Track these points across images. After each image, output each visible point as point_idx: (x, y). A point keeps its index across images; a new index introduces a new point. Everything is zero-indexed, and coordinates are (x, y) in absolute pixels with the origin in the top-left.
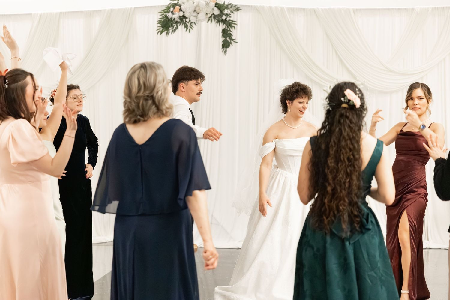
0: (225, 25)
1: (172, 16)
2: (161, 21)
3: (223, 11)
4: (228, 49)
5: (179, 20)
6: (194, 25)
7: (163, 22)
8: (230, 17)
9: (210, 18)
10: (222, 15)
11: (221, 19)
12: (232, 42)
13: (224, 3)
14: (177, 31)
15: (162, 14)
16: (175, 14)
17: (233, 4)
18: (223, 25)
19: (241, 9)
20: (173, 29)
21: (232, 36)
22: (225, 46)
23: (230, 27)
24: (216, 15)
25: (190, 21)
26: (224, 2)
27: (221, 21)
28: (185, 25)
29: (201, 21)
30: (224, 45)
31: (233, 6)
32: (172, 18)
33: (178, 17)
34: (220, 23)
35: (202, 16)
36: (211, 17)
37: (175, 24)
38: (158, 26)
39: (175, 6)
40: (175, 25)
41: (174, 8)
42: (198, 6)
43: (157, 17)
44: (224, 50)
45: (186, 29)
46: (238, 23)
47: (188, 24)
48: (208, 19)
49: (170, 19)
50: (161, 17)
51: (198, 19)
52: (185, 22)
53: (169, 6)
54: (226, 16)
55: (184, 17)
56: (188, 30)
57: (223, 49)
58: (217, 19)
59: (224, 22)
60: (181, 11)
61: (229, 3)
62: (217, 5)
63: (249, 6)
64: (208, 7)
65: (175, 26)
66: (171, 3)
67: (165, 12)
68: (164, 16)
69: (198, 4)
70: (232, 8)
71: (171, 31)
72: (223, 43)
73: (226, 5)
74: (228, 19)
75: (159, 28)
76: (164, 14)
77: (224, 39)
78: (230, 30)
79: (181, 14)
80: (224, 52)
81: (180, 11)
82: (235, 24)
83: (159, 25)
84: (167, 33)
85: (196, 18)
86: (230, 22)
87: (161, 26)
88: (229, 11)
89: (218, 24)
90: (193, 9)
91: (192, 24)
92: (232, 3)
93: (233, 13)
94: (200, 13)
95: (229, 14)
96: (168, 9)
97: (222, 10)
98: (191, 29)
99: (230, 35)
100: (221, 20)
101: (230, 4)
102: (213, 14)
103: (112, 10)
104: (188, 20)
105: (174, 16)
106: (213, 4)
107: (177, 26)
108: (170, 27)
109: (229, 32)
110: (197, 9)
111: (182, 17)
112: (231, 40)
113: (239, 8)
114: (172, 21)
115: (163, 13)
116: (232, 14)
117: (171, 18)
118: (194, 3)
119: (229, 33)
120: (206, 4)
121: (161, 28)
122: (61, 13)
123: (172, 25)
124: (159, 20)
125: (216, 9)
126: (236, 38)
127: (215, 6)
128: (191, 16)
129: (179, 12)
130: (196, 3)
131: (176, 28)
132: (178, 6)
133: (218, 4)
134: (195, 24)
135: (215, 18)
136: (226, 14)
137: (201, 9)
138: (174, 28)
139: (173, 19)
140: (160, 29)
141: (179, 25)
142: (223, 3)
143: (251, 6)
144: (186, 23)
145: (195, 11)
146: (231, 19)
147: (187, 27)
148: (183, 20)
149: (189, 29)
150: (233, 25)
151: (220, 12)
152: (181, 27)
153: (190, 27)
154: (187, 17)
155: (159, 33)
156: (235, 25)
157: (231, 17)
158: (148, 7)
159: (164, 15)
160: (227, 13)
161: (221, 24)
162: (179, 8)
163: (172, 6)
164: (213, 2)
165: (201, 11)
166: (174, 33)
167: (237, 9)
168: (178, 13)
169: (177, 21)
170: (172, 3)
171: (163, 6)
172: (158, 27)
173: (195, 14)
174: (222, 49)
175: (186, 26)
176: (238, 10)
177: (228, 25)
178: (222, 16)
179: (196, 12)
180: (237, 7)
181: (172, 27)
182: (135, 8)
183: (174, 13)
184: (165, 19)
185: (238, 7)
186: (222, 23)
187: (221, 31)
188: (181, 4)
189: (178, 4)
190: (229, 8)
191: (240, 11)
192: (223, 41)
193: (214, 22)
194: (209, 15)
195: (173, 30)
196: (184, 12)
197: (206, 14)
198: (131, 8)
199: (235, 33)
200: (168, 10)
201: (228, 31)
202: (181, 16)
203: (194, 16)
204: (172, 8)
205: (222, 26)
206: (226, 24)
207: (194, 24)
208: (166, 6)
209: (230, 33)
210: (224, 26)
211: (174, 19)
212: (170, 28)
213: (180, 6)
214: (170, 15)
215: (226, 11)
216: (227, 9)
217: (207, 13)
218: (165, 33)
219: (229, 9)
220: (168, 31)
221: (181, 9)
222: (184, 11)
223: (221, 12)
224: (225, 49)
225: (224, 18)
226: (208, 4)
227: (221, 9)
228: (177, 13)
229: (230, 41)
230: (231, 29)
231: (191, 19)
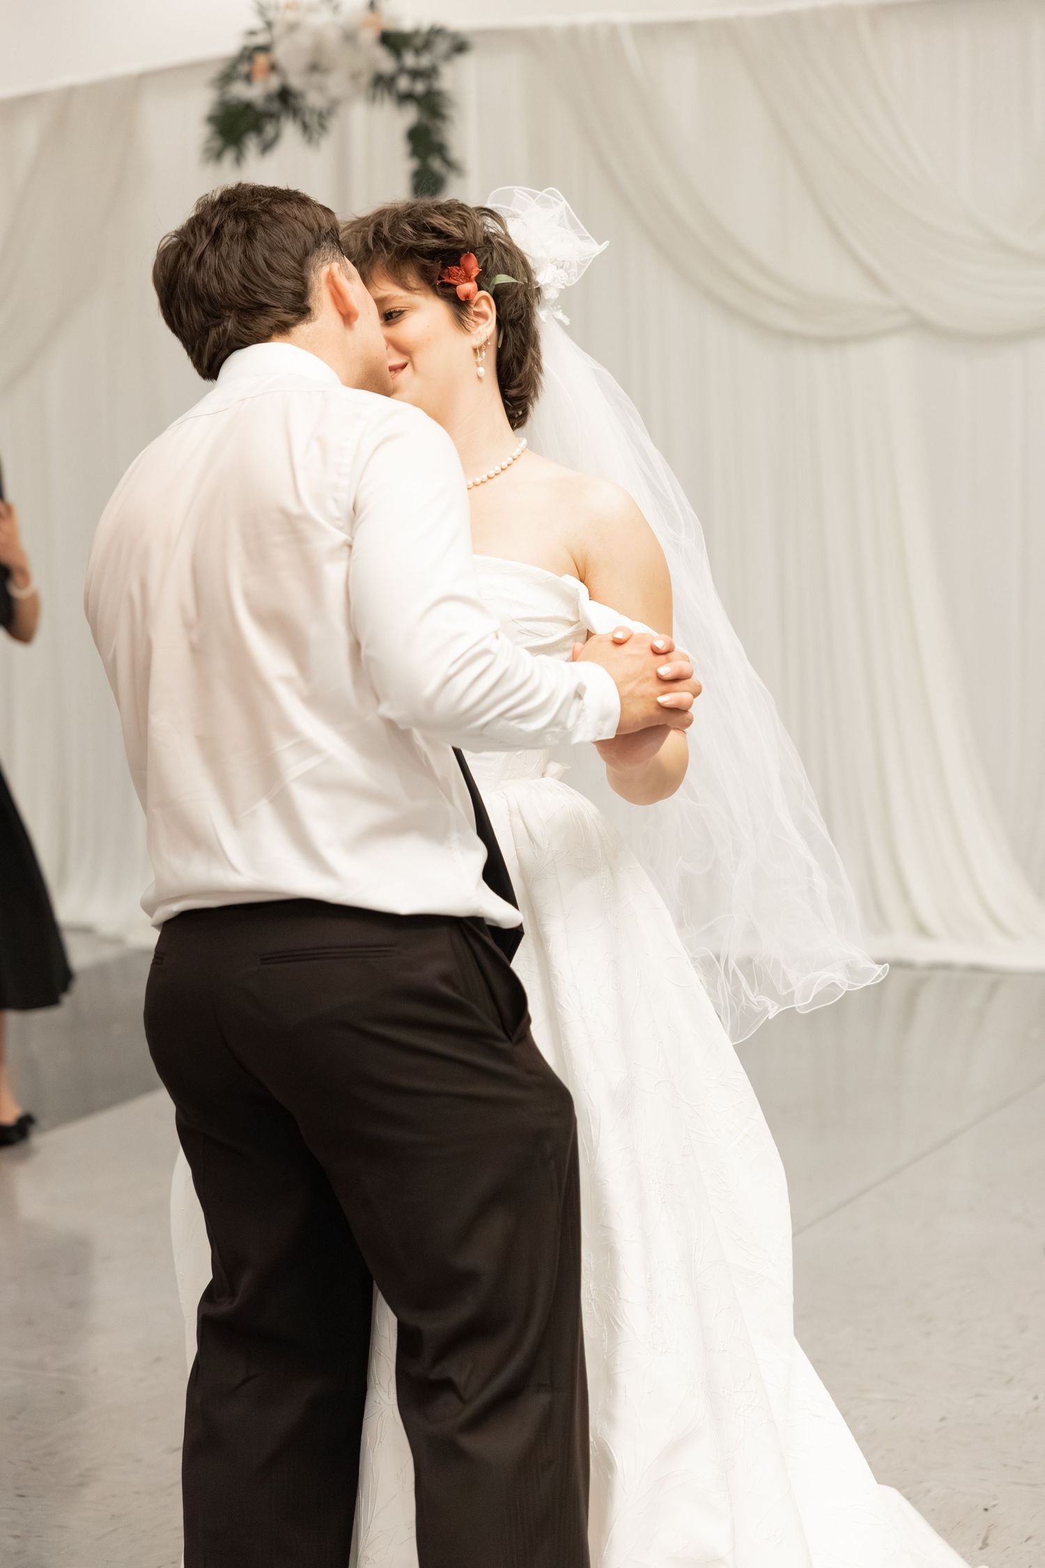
0: (413, 110)
1: (245, 94)
3: (403, 59)
8: (433, 79)
9: (369, 88)
11: (399, 89)
12: (450, 173)
13: (418, 27)
14: (277, 146)
16: (253, 87)
17: (448, 28)
19: (474, 46)
20: (263, 141)
21: (449, 150)
23: (435, 118)
24: (387, 76)
29: (343, 102)
30: (422, 188)
31: (448, 35)
33: (266, 96)
38: (208, 133)
39: (256, 56)
40: (266, 123)
41: (253, 64)
42: (316, 45)
45: (305, 137)
47: (309, 118)
54: (412, 75)
55: (287, 91)
56: (314, 142)
60: (276, 70)
61: (435, 28)
62: (386, 39)
64: (354, 51)
65: (265, 127)
68: (224, 95)
71: (253, 146)
72: (415, 180)
73: (422, 35)
75: (209, 138)
77: (416, 164)
78: (437, 131)
79: (274, 83)
81: (269, 73)
83: (213, 129)
84: (240, 156)
87: (218, 130)
89: (400, 108)
90: (307, 61)
93: (445, 61)
95: (422, 69)
96: (232, 71)
97: (401, 57)
98: (322, 135)
99: (440, 149)
100: (401, 93)
101: (438, 29)
102: (379, 74)
105: (249, 94)
106: (369, 37)
107: (277, 129)
108: (245, 133)
109: (436, 136)
111: (282, 95)
112: (444, 167)
113: (467, 43)
119: (434, 140)
120: (345, 36)
121: (215, 139)
125: (383, 51)
127: (380, 43)
128: (308, 85)
129: (267, 77)
131: (274, 133)
132: (267, 51)
133: (392, 31)
136: (409, 68)
137: (330, 57)
138: (267, 136)
140: (212, 143)
141: (280, 121)
142: (411, 28)
145: (314, 67)
146: (437, 86)
147: (310, 131)
149: (318, 140)
152: (290, 132)
154: (295, 90)
155: (212, 158)
157: (439, 79)
160: (413, 65)
162: (268, 59)
163: (245, 56)
164: (372, 30)
165: (336, 64)
167: (459, 46)
168: (266, 80)
169: (266, 107)
173: (316, 79)
175: (305, 127)
179: (319, 71)
180: (458, 37)
181: (252, 133)
182: (141, 75)
183: (253, 80)
185: (463, 38)
188: (276, 46)
191: (474, 51)
192: (415, 171)
193: (389, 104)
196: (284, 75)
197: (351, 72)
200: (235, 73)
201: (431, 132)
202: (276, 88)
203: (317, 88)
204: (248, 62)
205: (409, 116)
206: (419, 109)
210: (418, 115)
212: (246, 137)
213: (270, 54)
214: (241, 91)
215: (410, 59)
216: (416, 52)
217: (358, 70)
218: (229, 156)
220: (242, 149)
221: (272, 62)
222: (282, 70)
226: (352, 37)
227: (398, 51)
228: (260, 79)
229: (439, 170)
230: (441, 126)
231: (308, 98)
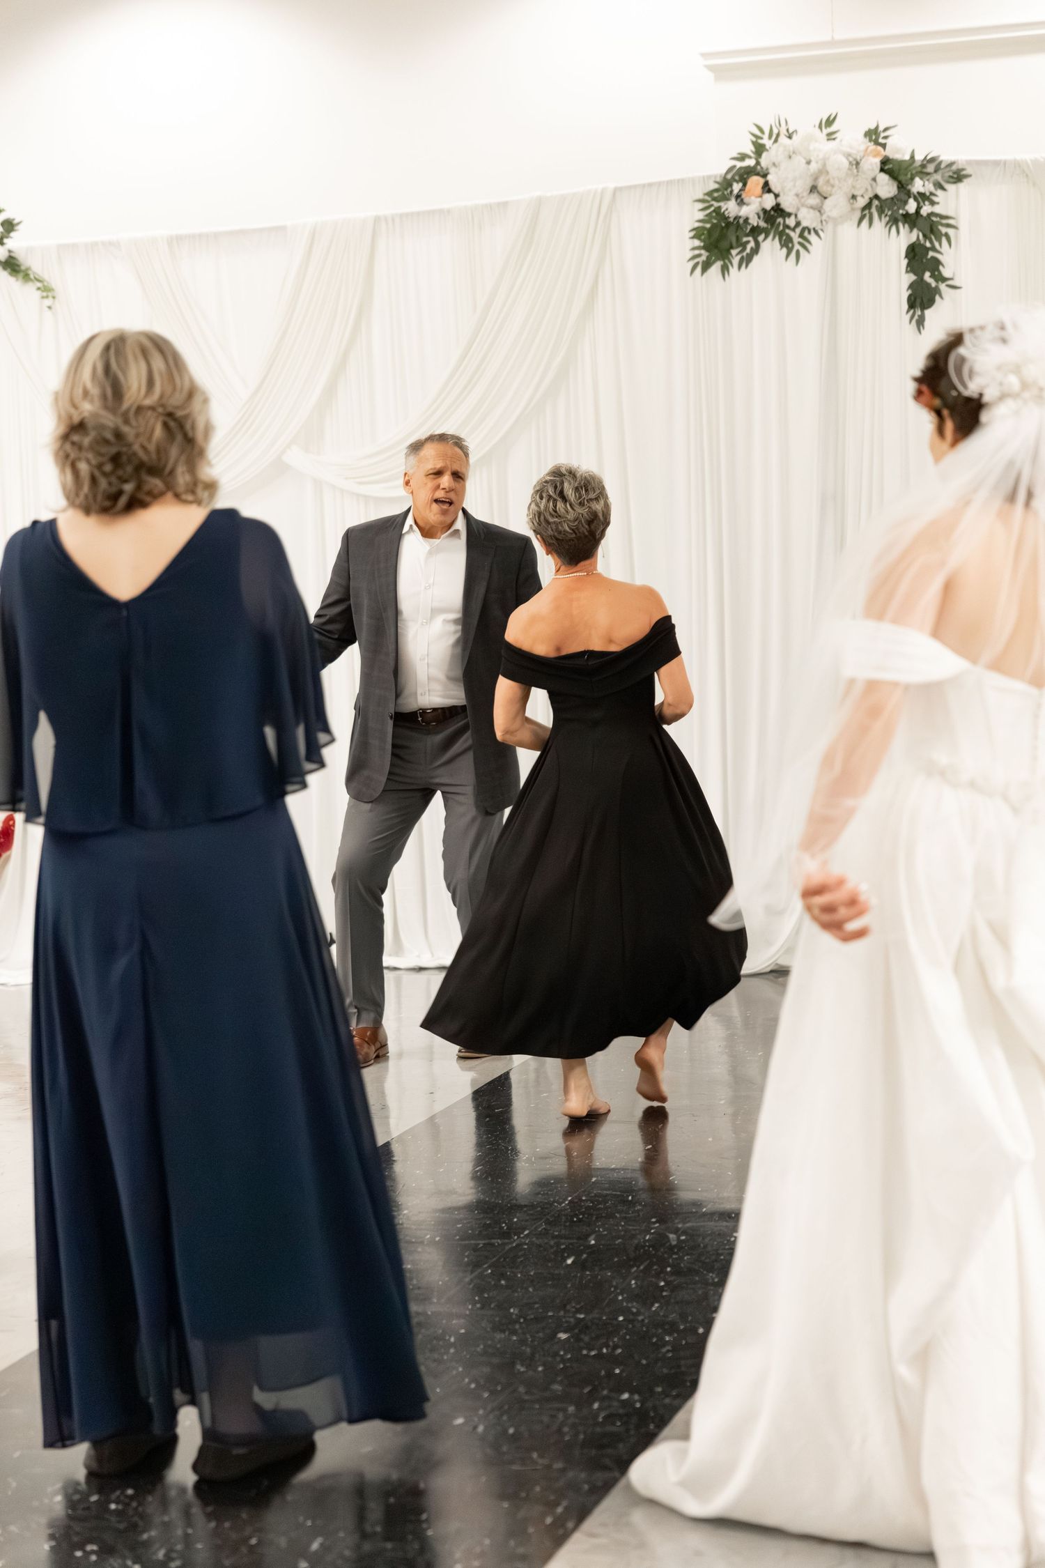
0: (915, 231)
1: (740, 211)
2: (704, 228)
3: (907, 185)
4: (927, 312)
5: (762, 224)
6: (813, 238)
7: (709, 230)
8: (933, 203)
9: (864, 209)
10: (903, 197)
11: (901, 212)
12: (942, 287)
13: (912, 157)
14: (756, 259)
15: (706, 205)
16: (748, 205)
17: (941, 158)
18: (911, 231)
19: (970, 176)
20: (745, 254)
21: (941, 268)
22: (918, 301)
23: (933, 237)
24: (887, 199)
25: (798, 224)
26: (913, 152)
27: (900, 218)
28: (784, 238)
29: (836, 222)
30: (915, 299)
31: (943, 166)
32: (740, 217)
33: (758, 214)
34: (901, 225)
35: (837, 205)
36: (868, 206)
37: (747, 235)
38: (691, 246)
39: (748, 178)
40: (750, 239)
41: (745, 185)
42: (823, 171)
43: (693, 215)
44: (916, 317)
45: (785, 250)
46: (963, 223)
47: (792, 234)
48: (858, 214)
49: (731, 220)
50: (701, 215)
51: (824, 217)
52: (781, 228)
53: (729, 176)
54: (920, 200)
55: (778, 210)
56: (793, 254)
57: (912, 311)
58: (890, 213)
59: (912, 220)
60: (769, 191)
61: (928, 158)
62: (887, 166)
63: (996, 163)
64: (857, 175)
65: (748, 242)
66: (735, 166)
67: (715, 199)
68: (714, 211)
69: (824, 165)
70: (940, 172)
71: (736, 261)
72: (910, 292)
73: (917, 164)
74: (926, 210)
75: (697, 252)
76: (712, 205)
77: (913, 277)
78: (933, 249)
79: (769, 202)
80: (914, 321)
81: (763, 193)
82: (948, 226)
83: (697, 243)
84: (725, 270)
85: (818, 214)
86: (933, 221)
87: (702, 244)
88: (927, 183)
89: (894, 229)
90: (809, 184)
91: (806, 234)
92: (939, 156)
93: (943, 188)
94: (830, 195)
95: (928, 194)
96: (723, 189)
97: (903, 182)
98: (802, 250)
99: (935, 265)
100: (903, 215)
101: (932, 160)
102: (876, 197)
103: (540, 202)
104: (791, 222)
105: (744, 211)
106: (873, 164)
107: (758, 244)
108: (732, 247)
109: (931, 254)
110: (821, 183)
111: (772, 213)
112: (937, 281)
113: (964, 173)
114: (738, 226)
115: (707, 201)
116: (939, 192)
117: (737, 218)
118: (809, 163)
119: (929, 257)
120: (850, 163)
121: (703, 252)
122: (377, 220)
123: (738, 239)
124: (697, 225)
125: (884, 178)
126: (954, 274)
127: (882, 170)
128: (803, 205)
129: (761, 197)
130: (817, 162)
131: (752, 248)
132: (758, 174)
133: (892, 159)
134: (816, 233)
135: (881, 211)
136: (918, 193)
137: (832, 181)
138: (748, 250)
139: (741, 221)
140: (699, 256)
141: (761, 238)
142: (907, 157)
143: (1005, 163)
144: (787, 231)
145: (813, 189)
146: (937, 209)
147: (790, 245)
148: (775, 221)
149: (798, 253)
150: (943, 230)
151: (898, 187)
152: (770, 247)
153: (800, 243)
154: (788, 210)
155: (699, 269)
156: (951, 232)
157: (938, 203)
158: (660, 184)
159: (712, 209)
160: (922, 190)
161: (904, 229)
162: (762, 181)
163: (737, 178)
164: (875, 156)
165: (835, 189)
166: (747, 266)
167: (955, 176)
168: (759, 199)
169: (755, 224)
170: (738, 167)
171: (709, 177)
172: (694, 249)
173: (814, 200)
174: (908, 312)
175: (786, 243)
176: (958, 177)
177: (928, 233)
178: (906, 203)
179: (818, 192)
180: (954, 168)
181: (737, 247)
182: (616, 190)
183: (746, 200)
184: (715, 221)
185: (960, 167)
186: (906, 226)
187: (903, 254)
188: (767, 169)
189: (759, 167)
190: (928, 174)
191: (966, 181)
192: (911, 286)
193: (879, 225)
194: (862, 202)
195: (742, 258)
196: (777, 196)
197: (851, 196)
198: (603, 191)
199: (952, 258)
200: (726, 193)
201: (928, 250)
202: (768, 207)
203: (812, 207)
204: (737, 182)
205: (906, 237)
206: (920, 230)
207: (812, 232)
208: (718, 179)
209: (933, 258)
210: (915, 235)
211: (746, 220)
212: (734, 252)
213: (765, 176)
214: (731, 208)
215: (918, 185)
216: (921, 179)
217: (855, 193)
218: (716, 268)
219: (928, 177)
220: (727, 261)
221: (766, 184)
222: (776, 192)
223: (903, 187)
224: (919, 312)
225: (911, 206)
226: (858, 164)
227: (902, 178)
228: (753, 198)
229: (934, 284)
230: (937, 244)
231: (800, 216)
